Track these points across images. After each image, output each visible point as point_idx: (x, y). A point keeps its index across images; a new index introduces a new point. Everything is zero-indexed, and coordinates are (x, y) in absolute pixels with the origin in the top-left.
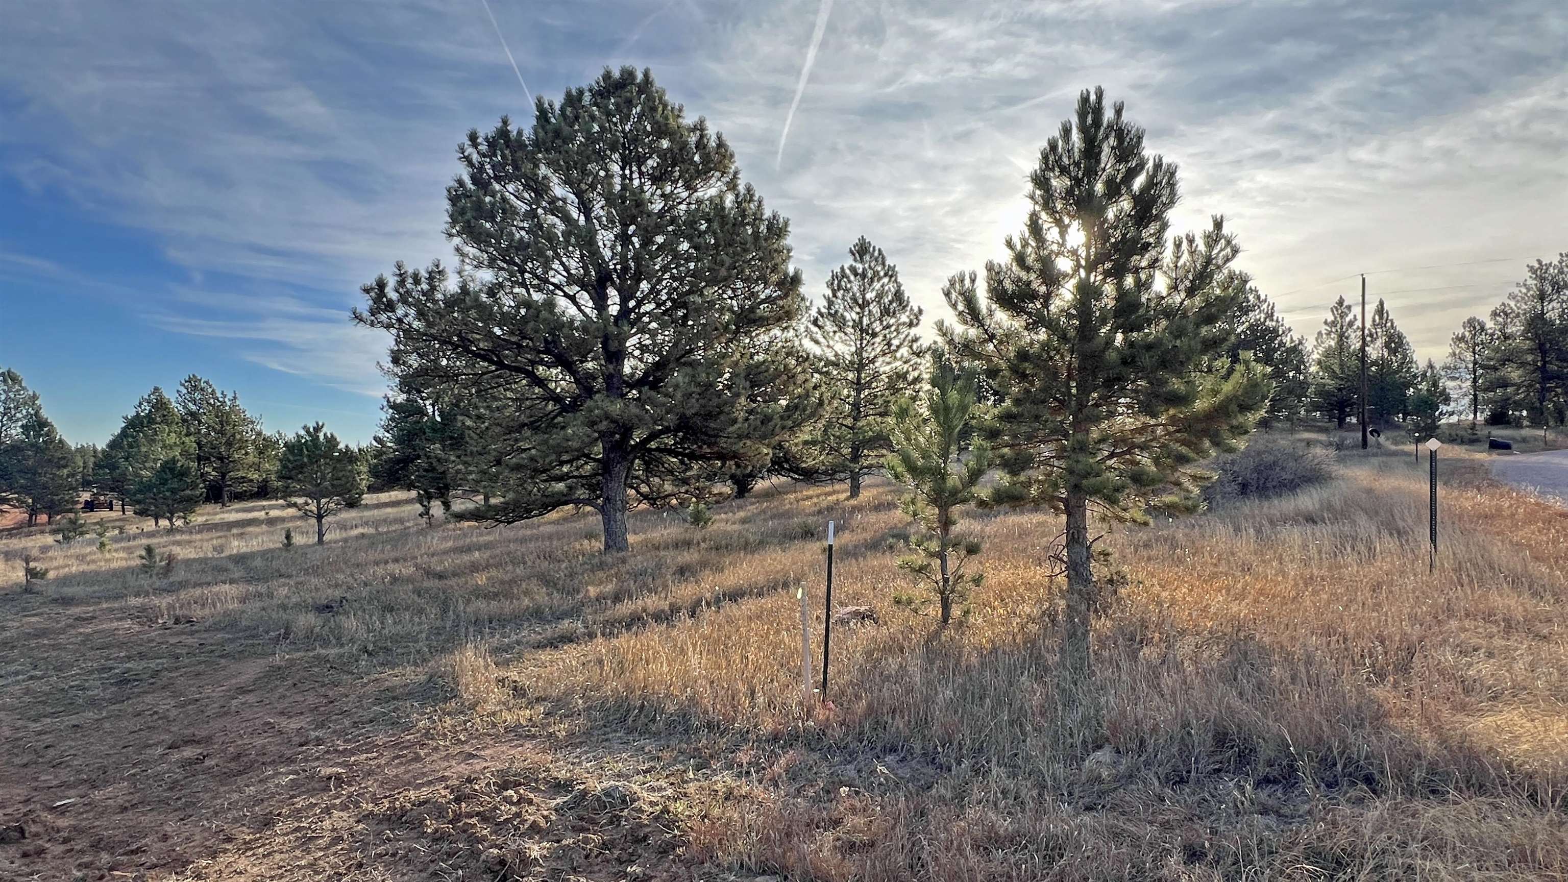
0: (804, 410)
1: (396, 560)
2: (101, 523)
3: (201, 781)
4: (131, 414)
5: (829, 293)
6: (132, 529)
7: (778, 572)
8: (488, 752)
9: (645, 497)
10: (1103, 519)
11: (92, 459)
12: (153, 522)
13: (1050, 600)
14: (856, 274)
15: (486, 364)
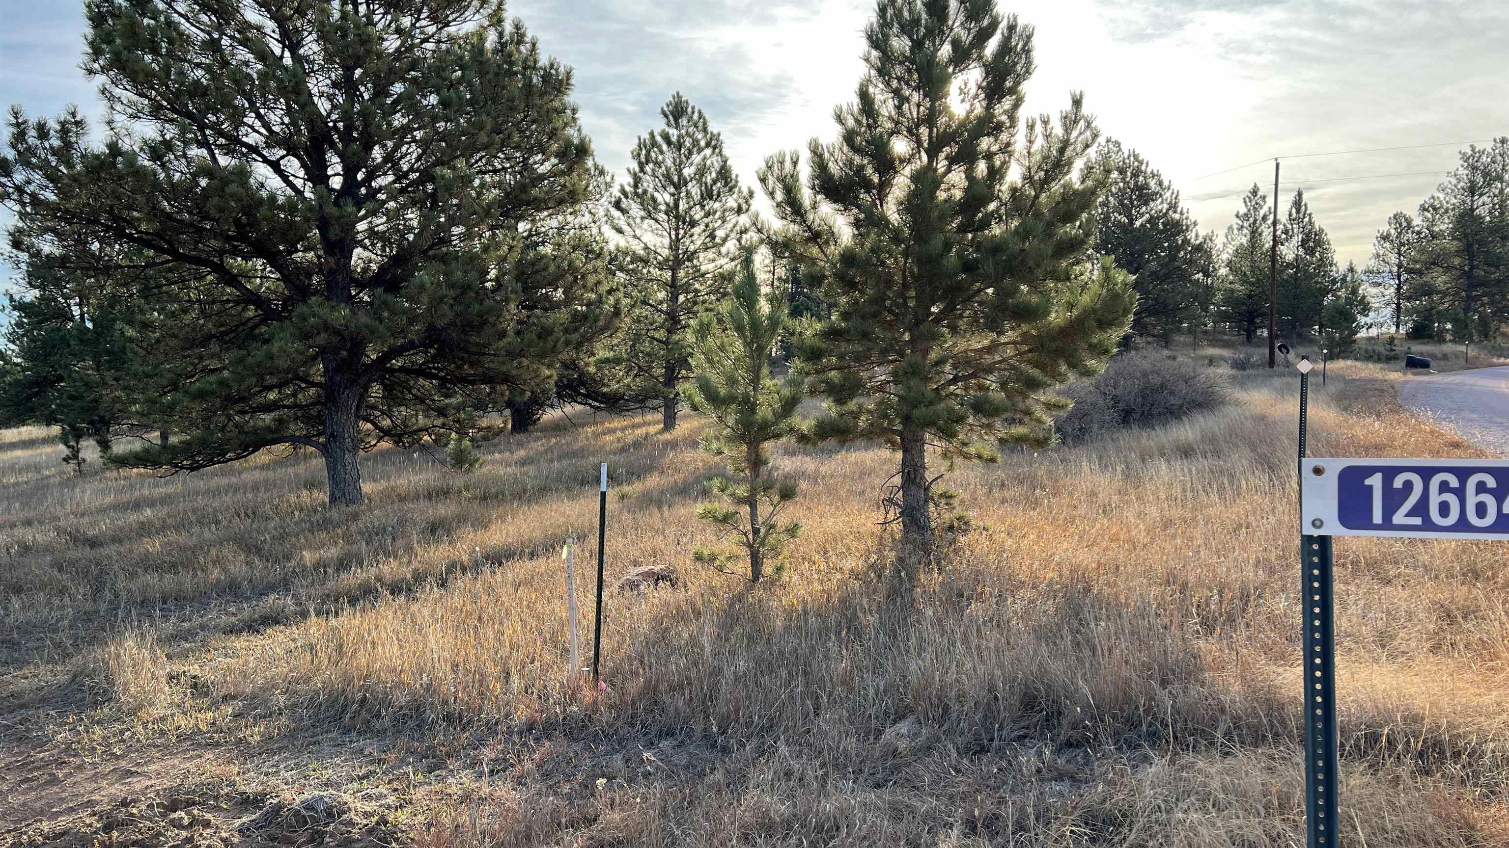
0: (597, 319)
1: (28, 523)
5: (634, 166)
7: (560, 526)
8: (153, 767)
9: (386, 433)
10: (944, 455)
13: (879, 552)
14: (669, 143)
15: (151, 253)
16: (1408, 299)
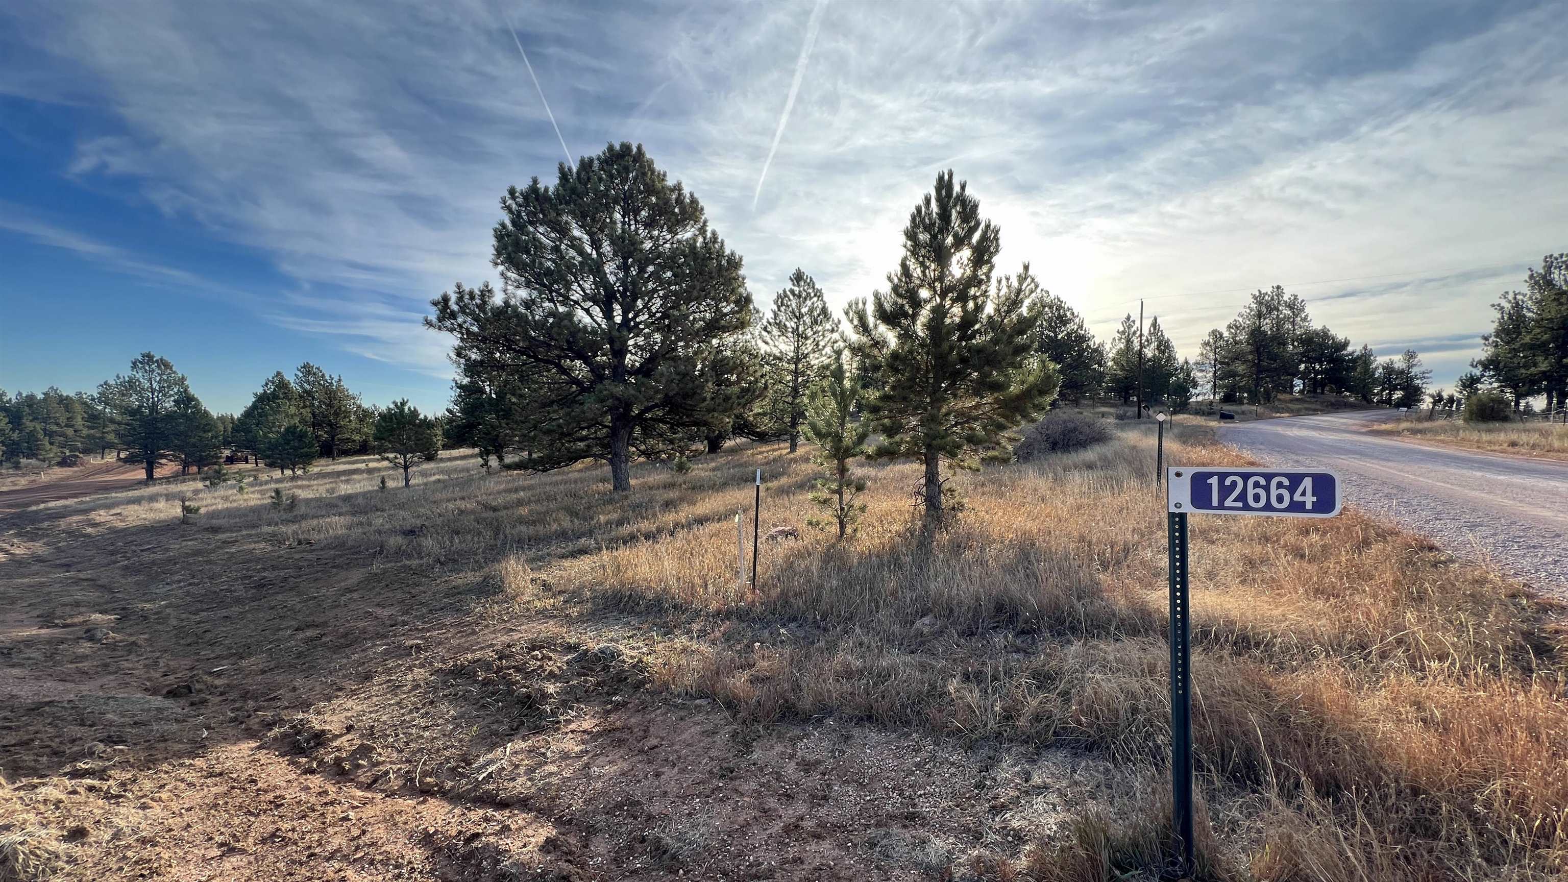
0: (754, 391)
1: (463, 498)
2: (239, 472)
3: (319, 652)
4: (260, 391)
5: (775, 308)
6: (264, 477)
8: (523, 627)
9: (643, 453)
10: (950, 467)
11: (231, 425)
12: (280, 472)
13: (912, 521)
14: (794, 295)
15: (525, 358)
16: (1221, 379)
